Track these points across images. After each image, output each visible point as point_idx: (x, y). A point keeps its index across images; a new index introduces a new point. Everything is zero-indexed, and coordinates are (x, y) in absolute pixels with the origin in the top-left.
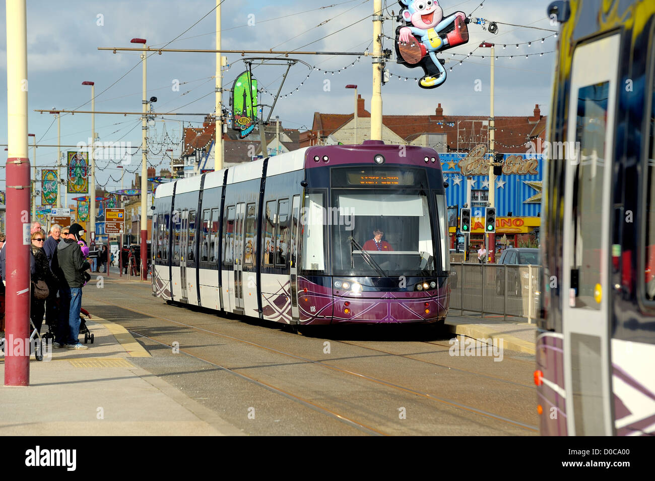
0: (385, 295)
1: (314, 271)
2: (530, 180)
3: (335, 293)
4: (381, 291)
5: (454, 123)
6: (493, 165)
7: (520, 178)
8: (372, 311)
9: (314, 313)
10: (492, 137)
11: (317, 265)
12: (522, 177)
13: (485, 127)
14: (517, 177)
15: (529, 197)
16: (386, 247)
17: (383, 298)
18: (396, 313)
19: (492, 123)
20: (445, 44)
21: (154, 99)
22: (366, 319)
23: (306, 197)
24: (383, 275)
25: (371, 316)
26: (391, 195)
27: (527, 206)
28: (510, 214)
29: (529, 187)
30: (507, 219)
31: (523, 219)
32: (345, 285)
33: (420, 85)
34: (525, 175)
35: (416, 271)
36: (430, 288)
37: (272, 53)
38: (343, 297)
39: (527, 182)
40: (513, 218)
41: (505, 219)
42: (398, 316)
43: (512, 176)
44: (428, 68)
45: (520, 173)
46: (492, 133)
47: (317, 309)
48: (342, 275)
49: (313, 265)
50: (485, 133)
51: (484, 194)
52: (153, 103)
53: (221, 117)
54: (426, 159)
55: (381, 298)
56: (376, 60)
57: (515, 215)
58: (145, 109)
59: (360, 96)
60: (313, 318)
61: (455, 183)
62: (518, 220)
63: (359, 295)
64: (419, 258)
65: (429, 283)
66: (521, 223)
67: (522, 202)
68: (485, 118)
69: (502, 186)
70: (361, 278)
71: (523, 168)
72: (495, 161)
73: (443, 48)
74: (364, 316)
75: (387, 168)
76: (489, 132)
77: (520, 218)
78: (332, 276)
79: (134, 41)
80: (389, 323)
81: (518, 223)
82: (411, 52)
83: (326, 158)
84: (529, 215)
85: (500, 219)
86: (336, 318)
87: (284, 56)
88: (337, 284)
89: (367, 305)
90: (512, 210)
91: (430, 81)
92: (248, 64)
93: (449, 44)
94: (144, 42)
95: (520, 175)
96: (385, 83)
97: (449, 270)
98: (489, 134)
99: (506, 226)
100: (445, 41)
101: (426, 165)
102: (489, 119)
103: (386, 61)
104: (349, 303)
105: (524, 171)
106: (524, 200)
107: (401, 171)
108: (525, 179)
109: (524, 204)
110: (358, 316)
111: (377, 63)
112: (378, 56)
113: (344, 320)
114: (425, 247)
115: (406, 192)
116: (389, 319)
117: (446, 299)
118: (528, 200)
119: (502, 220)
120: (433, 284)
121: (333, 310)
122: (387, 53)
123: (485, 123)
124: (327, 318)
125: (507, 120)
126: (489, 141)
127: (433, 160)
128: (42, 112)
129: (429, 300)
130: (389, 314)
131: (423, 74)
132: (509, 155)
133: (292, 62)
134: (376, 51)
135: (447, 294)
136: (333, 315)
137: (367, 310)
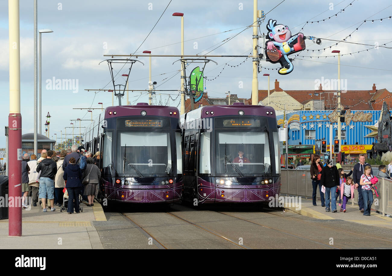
0: (244, 187)
1: (206, 174)
2: (368, 124)
3: (216, 186)
4: (242, 184)
5: (318, 94)
6: (340, 116)
7: (362, 124)
8: (237, 196)
9: (205, 197)
10: (339, 101)
11: (208, 171)
12: (364, 123)
13: (336, 96)
14: (361, 123)
15: (368, 133)
16: (245, 161)
17: (242, 189)
18: (251, 197)
19: (339, 94)
20: (292, 50)
21: (155, 83)
22: (234, 200)
23: (201, 134)
24: (242, 176)
25: (237, 199)
26: (248, 133)
27: (366, 139)
28: (357, 143)
29: (368, 128)
30: (355, 146)
31: (364, 146)
32: (222, 182)
33: (279, 73)
34: (365, 122)
35: (262, 174)
36: (269, 183)
37: (197, 56)
38: (220, 188)
39: (366, 126)
40: (358, 146)
41: (354, 146)
42: (251, 198)
43: (358, 123)
44: (283, 63)
45: (362, 121)
46: (339, 99)
47: (207, 195)
48: (220, 176)
49: (206, 171)
50: (335, 99)
51: (343, 133)
52: (155, 85)
53: (184, 92)
54: (268, 113)
55: (241, 189)
56: (255, 60)
57: (360, 144)
58: (150, 88)
59: (276, 80)
60: (205, 199)
61: (327, 127)
62: (361, 146)
63: (229, 187)
64: (263, 167)
65: (268, 180)
66: (363, 148)
67: (364, 137)
68: (335, 91)
69: (353, 128)
70: (231, 178)
71: (364, 118)
72: (341, 114)
73: (292, 52)
74: (233, 199)
75: (245, 117)
76: (338, 98)
77: (362, 145)
78: (215, 177)
79: (144, 52)
80: (246, 202)
81: (361, 148)
82: (274, 55)
83: (212, 113)
84: (368, 143)
85: (351, 146)
86: (217, 199)
87: (204, 58)
88: (217, 181)
89: (234, 193)
90: (358, 141)
91: (284, 70)
92: (183, 63)
93: (294, 50)
94: (150, 52)
95: (362, 122)
96: (259, 72)
97: (280, 173)
98: (338, 100)
99: (355, 150)
100: (293, 49)
101: (267, 116)
102: (337, 91)
103: (260, 60)
104: (224, 191)
105: (364, 120)
106: (365, 135)
107: (254, 119)
108: (365, 124)
109: (365, 138)
110: (229, 198)
111: (255, 61)
112: (256, 58)
113: (221, 200)
114: (267, 161)
115: (256, 130)
116: (246, 200)
117: (278, 189)
118: (367, 136)
119: (352, 146)
120: (271, 181)
121: (215, 196)
122: (261, 56)
123: (335, 94)
124: (212, 199)
125: (357, 92)
126: (338, 103)
127: (271, 113)
128: (88, 90)
129: (268, 189)
130: (246, 197)
131: (281, 67)
132: (356, 111)
133: (207, 61)
134: (255, 54)
135: (279, 186)
136: (215, 198)
137: (234, 195)
